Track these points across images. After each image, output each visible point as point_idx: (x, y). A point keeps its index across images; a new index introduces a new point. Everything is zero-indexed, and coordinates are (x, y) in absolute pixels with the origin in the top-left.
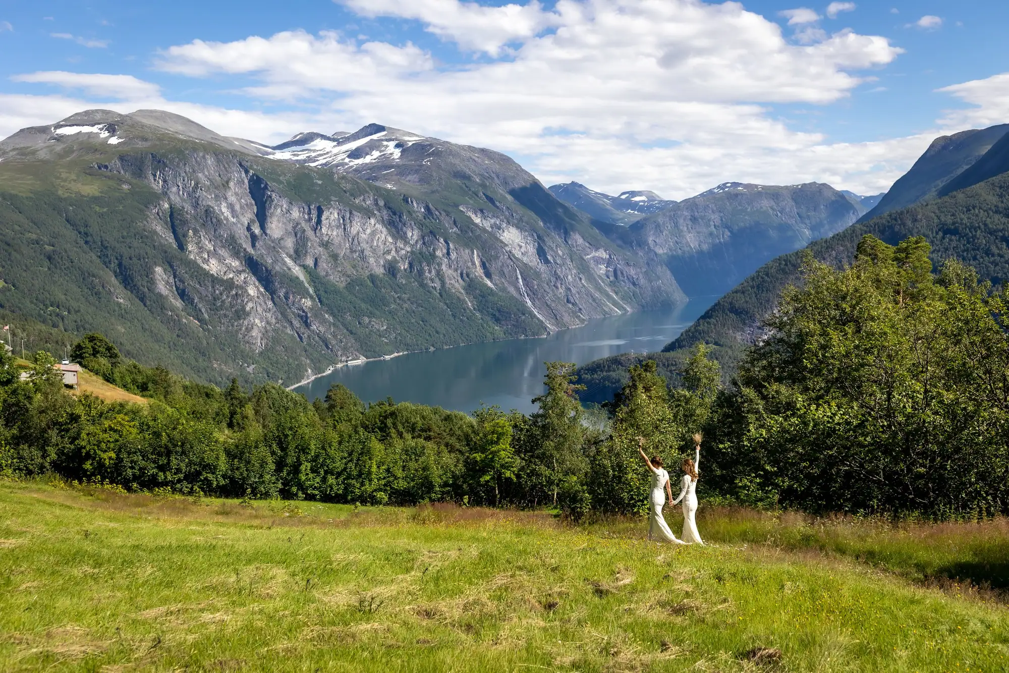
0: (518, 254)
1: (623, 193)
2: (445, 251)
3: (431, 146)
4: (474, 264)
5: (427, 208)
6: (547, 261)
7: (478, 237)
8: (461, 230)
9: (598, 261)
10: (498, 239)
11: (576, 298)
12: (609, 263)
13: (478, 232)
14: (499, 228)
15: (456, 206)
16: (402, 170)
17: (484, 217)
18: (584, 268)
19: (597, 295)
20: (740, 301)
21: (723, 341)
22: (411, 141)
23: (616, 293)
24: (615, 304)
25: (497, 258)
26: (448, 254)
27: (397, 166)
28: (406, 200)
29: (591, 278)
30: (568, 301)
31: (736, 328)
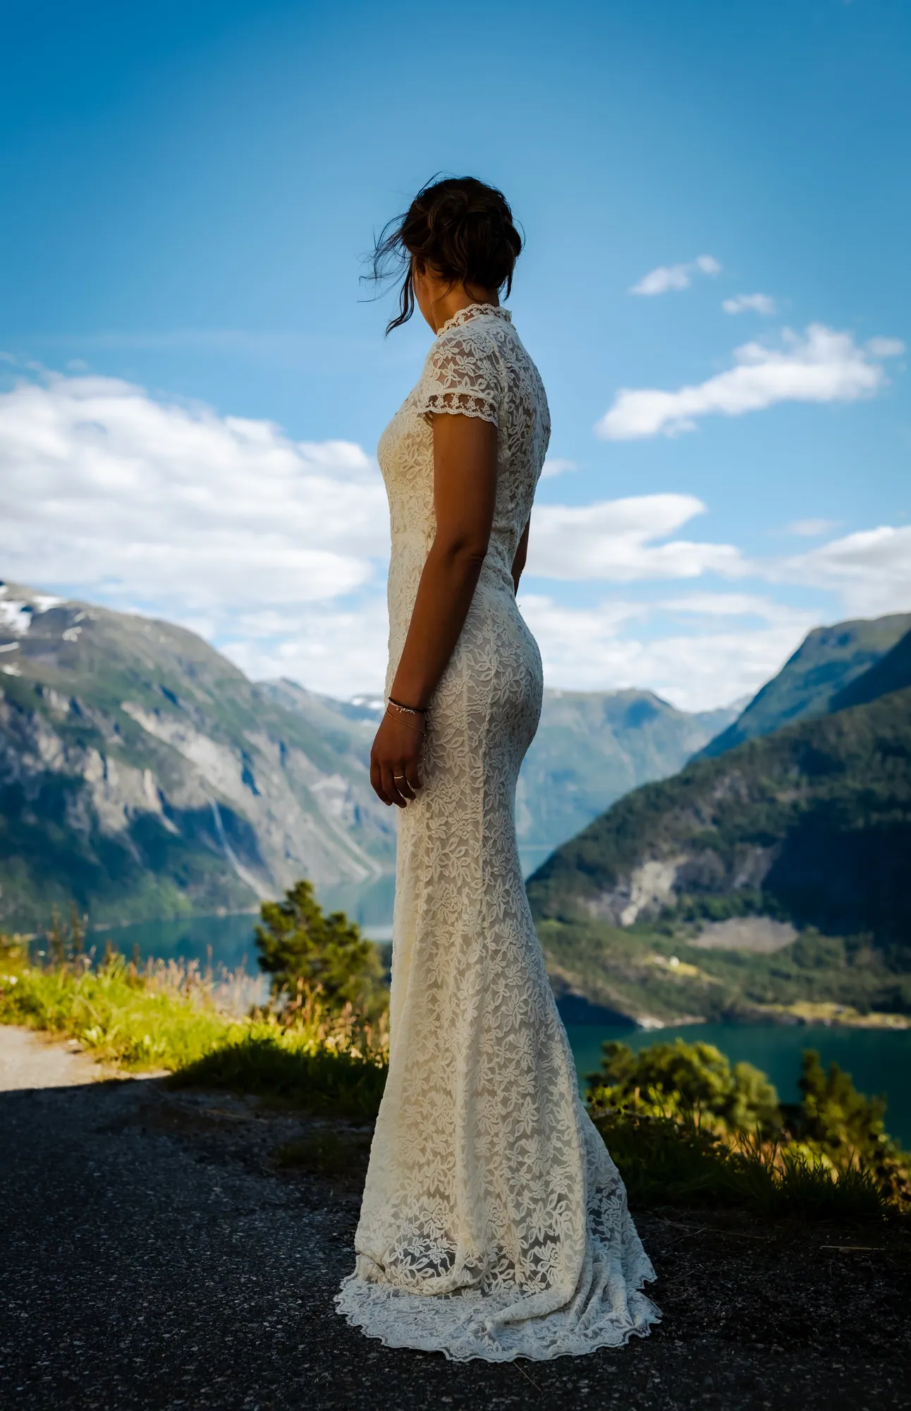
0: (212, 779)
1: (357, 697)
2: (100, 772)
3: (78, 611)
4: (144, 792)
5: (74, 705)
6: (256, 792)
7: (153, 752)
8: (126, 739)
9: (331, 794)
10: (182, 756)
11: (298, 851)
12: (348, 796)
13: (153, 744)
14: (182, 738)
15: (117, 702)
16: (29, 647)
17: (160, 721)
18: (309, 803)
19: (331, 846)
20: (593, 853)
21: (570, 915)
22: (45, 603)
23: (359, 843)
24: (357, 859)
25: (180, 784)
26: (105, 776)
27: (23, 641)
28: (39, 690)
29: (321, 820)
30: (288, 855)
31: (589, 895)
